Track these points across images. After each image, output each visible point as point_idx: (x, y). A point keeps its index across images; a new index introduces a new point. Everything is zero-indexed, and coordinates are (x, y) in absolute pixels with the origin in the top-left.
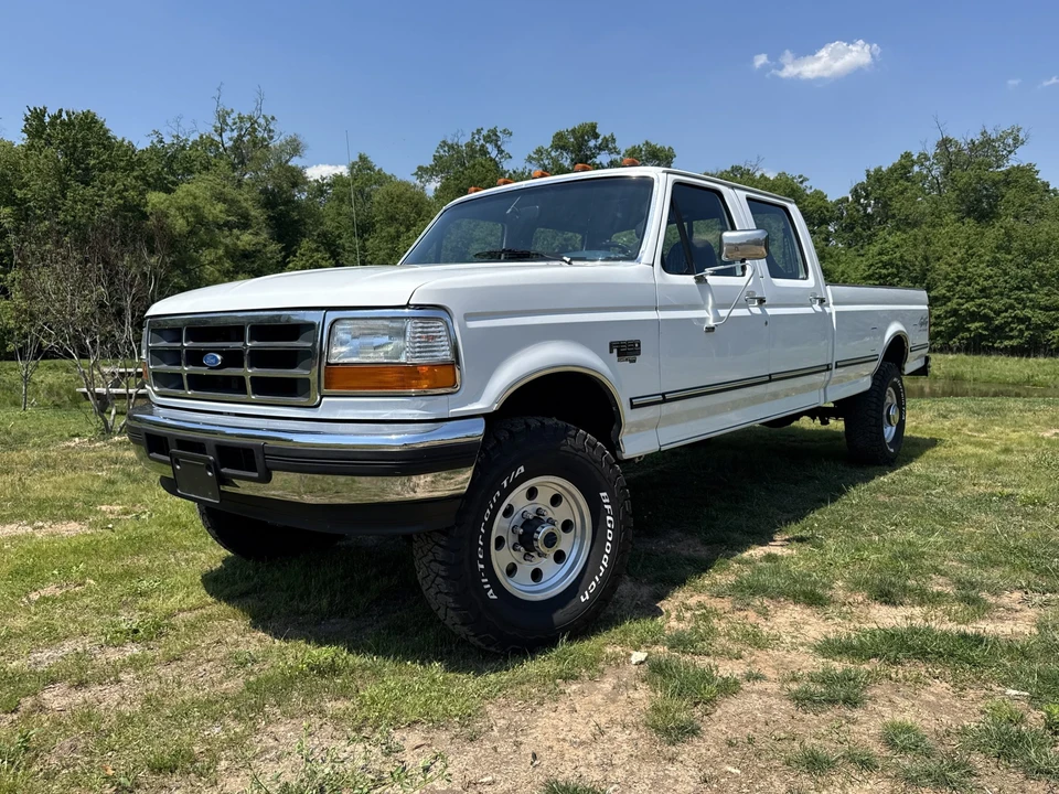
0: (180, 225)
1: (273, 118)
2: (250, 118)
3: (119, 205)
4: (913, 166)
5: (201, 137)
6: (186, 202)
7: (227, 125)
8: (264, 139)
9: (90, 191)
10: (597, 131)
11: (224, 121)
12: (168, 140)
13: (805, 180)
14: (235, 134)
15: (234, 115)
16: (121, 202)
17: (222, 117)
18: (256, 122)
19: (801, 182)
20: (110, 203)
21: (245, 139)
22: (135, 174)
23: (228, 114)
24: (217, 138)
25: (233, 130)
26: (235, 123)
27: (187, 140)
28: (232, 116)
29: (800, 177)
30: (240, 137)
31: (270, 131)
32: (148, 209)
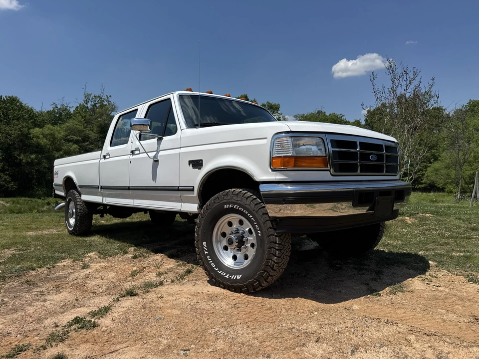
0: (43, 141)
1: (110, 96)
2: (99, 97)
3: (19, 134)
4: (386, 109)
5: (80, 105)
6: (47, 132)
7: (89, 99)
8: (106, 105)
9: (8, 128)
10: (248, 98)
11: (88, 98)
12: (59, 107)
13: (343, 116)
14: (93, 103)
15: (92, 95)
16: (20, 132)
17: (87, 96)
18: (101, 98)
19: (341, 117)
20: (14, 133)
21: (97, 105)
22: (32, 121)
23: (90, 95)
24: (86, 105)
25: (92, 102)
26: (92, 99)
27: (67, 106)
28: (92, 96)
29: (341, 115)
30: (95, 105)
31: (109, 101)
32: (31, 135)
